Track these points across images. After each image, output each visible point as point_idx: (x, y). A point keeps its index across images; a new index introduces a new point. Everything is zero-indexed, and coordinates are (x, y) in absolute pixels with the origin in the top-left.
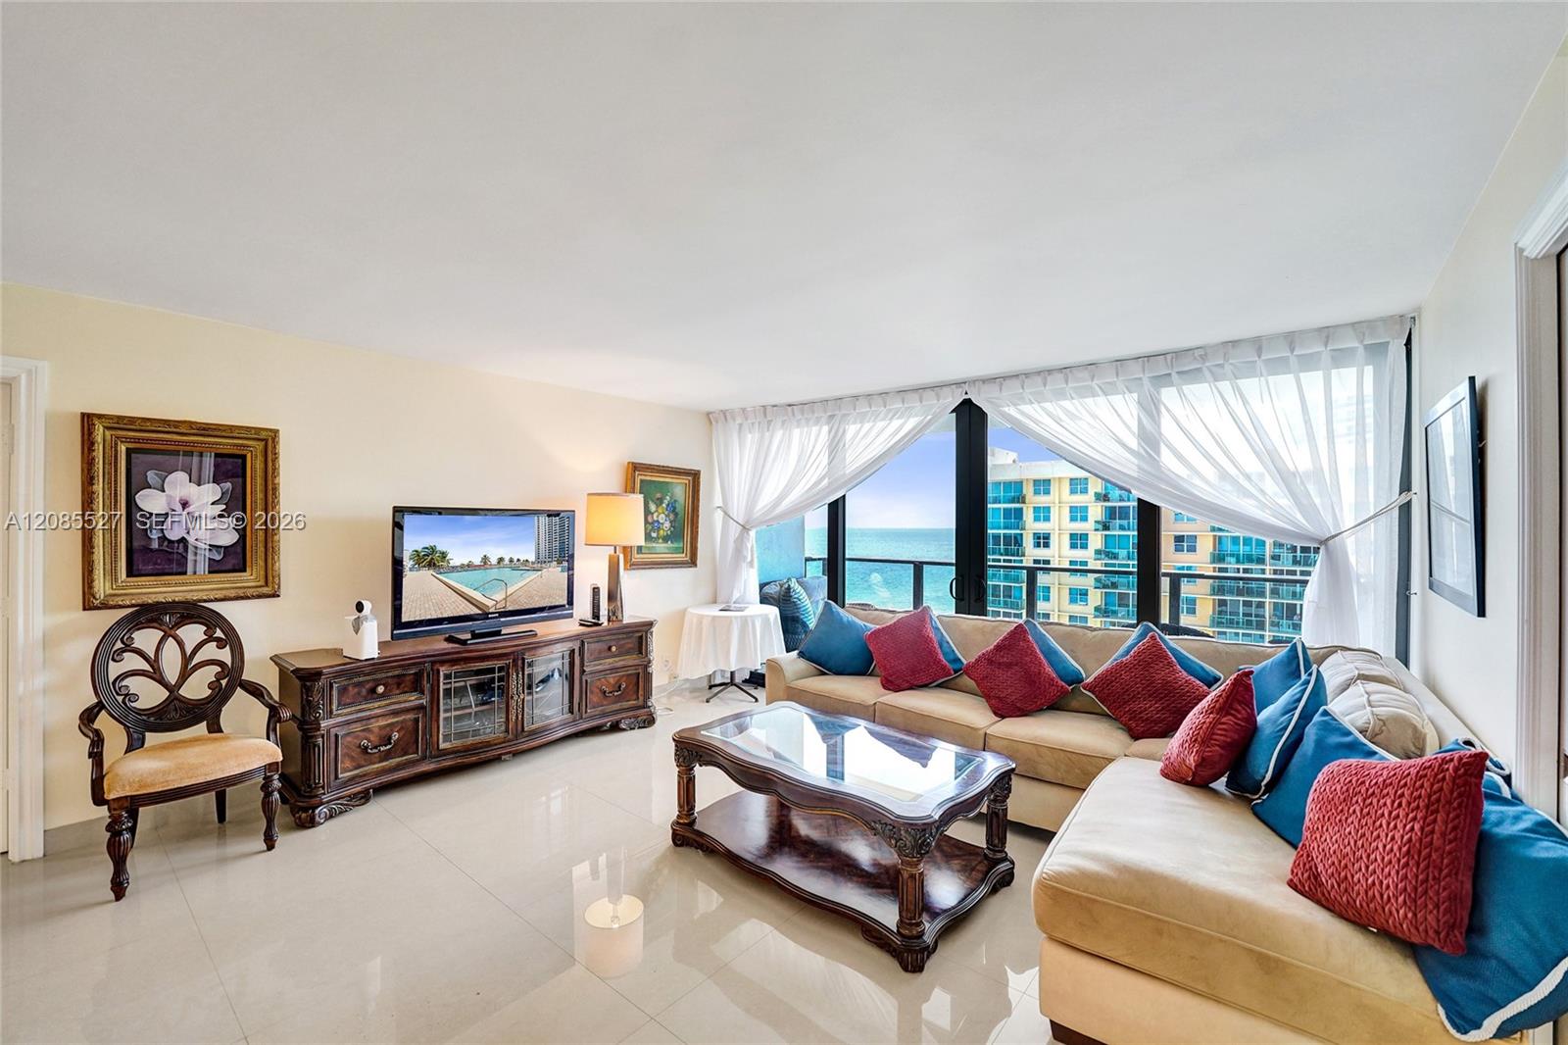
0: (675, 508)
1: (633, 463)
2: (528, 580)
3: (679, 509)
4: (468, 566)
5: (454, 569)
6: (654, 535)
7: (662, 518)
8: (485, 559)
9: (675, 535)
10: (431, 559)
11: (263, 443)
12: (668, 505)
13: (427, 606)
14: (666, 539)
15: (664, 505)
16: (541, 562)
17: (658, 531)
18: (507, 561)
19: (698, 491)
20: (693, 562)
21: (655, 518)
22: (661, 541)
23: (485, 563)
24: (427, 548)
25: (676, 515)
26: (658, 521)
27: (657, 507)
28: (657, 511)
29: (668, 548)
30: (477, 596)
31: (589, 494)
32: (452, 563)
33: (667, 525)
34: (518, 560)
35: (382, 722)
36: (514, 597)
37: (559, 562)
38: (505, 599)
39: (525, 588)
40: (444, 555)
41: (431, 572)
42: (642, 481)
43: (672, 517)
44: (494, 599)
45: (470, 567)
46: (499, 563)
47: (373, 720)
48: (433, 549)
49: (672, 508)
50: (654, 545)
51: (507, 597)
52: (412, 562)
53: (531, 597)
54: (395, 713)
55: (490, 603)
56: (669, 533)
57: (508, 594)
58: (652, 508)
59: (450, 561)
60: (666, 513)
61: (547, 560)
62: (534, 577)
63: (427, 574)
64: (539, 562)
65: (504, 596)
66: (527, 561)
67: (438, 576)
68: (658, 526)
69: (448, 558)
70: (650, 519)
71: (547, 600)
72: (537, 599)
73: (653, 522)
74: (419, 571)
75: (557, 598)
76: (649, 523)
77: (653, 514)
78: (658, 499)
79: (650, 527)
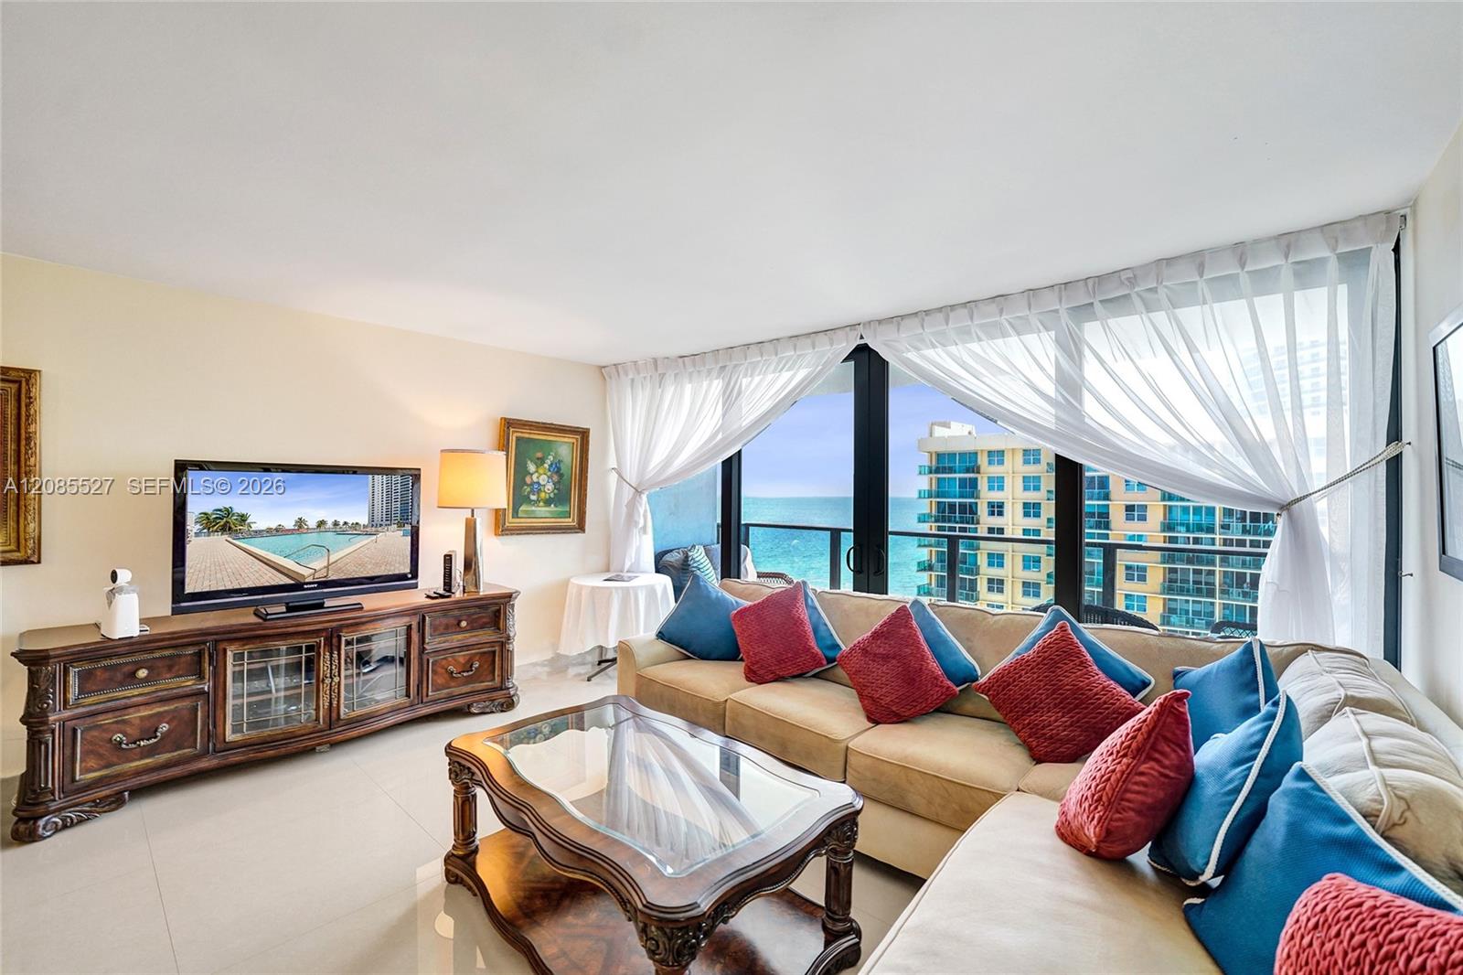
0: (559, 469)
1: (505, 419)
2: (358, 545)
3: (564, 469)
4: (277, 530)
5: (258, 533)
6: (533, 497)
7: (543, 479)
8: (300, 522)
9: (560, 498)
10: (225, 523)
11: (16, 385)
12: (551, 466)
13: (219, 575)
14: (548, 502)
15: (546, 466)
16: (374, 526)
17: (538, 493)
18: (330, 524)
19: (587, 450)
20: (581, 527)
21: (535, 479)
22: (541, 504)
23: (300, 527)
24: (220, 510)
25: (561, 476)
26: (538, 483)
27: (537, 467)
28: (537, 472)
29: (549, 512)
30: (289, 564)
31: (442, 451)
32: (254, 527)
33: (550, 486)
34: (345, 523)
35: (145, 712)
36: (340, 564)
37: (400, 525)
38: (327, 567)
39: (355, 555)
40: (243, 518)
41: (226, 537)
42: (518, 439)
43: (556, 478)
44: (311, 567)
45: (279, 531)
46: (319, 526)
47: (131, 710)
48: (228, 512)
49: (557, 469)
50: (533, 508)
51: (329, 565)
52: (198, 526)
53: (363, 565)
54: (163, 701)
55: (306, 572)
56: (552, 495)
57: (331, 562)
58: (532, 468)
59: (252, 525)
60: (549, 474)
61: (384, 523)
62: (366, 542)
63: (220, 540)
64: (373, 526)
65: (326, 564)
66: (357, 524)
67: (234, 541)
68: (537, 488)
69: (248, 521)
70: (528, 480)
71: (383, 568)
72: (369, 567)
73: (533, 483)
74: (209, 536)
75: (397, 565)
76: (528, 485)
77: (532, 474)
78: (538, 459)
79: (529, 489)
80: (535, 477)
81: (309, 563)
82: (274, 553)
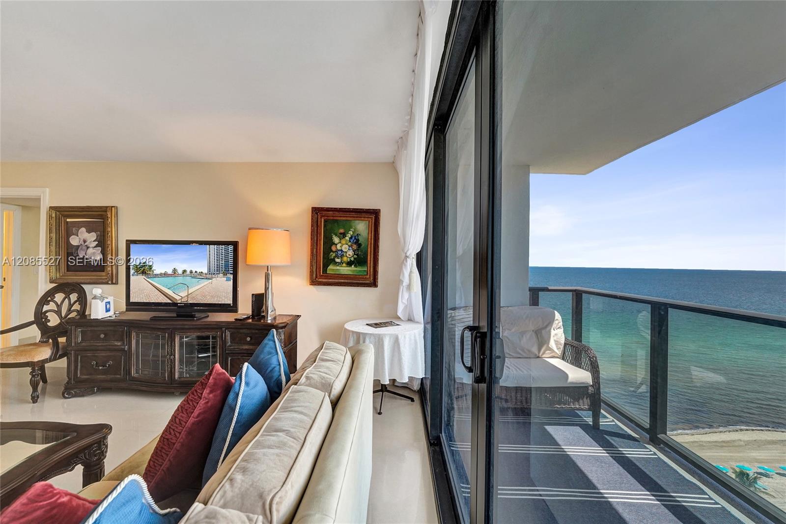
0: (358, 240)
2: (203, 285)
3: (361, 240)
4: (165, 274)
5: (156, 276)
6: (338, 260)
7: (345, 248)
8: (175, 270)
9: (359, 261)
10: (144, 270)
12: (351, 238)
13: (142, 294)
14: (349, 264)
15: (347, 238)
17: (342, 257)
18: (188, 272)
19: (379, 226)
20: (374, 284)
22: (344, 265)
23: (175, 273)
25: (359, 245)
26: (342, 250)
27: (340, 239)
28: (340, 242)
29: (351, 270)
30: (170, 292)
32: (155, 272)
33: (351, 253)
34: (196, 272)
36: (194, 295)
37: (225, 274)
38: (187, 296)
39: (201, 289)
40: (150, 267)
41: (144, 277)
43: (355, 247)
44: (181, 296)
45: (165, 275)
46: (183, 273)
49: (356, 241)
50: (338, 268)
51: (188, 295)
52: (134, 271)
53: (205, 296)
55: (178, 298)
56: (352, 259)
57: (189, 292)
58: (336, 240)
59: (154, 271)
60: (349, 244)
61: (216, 272)
62: (207, 283)
63: (141, 278)
64: (210, 274)
66: (202, 272)
67: (147, 279)
68: (342, 254)
69: (152, 269)
70: (333, 248)
71: (216, 299)
72: (209, 297)
73: (337, 251)
74: (137, 275)
75: (223, 298)
76: (333, 252)
77: (336, 245)
78: (341, 234)
79: (334, 255)
80: (339, 247)
81: (180, 292)
82: (163, 286)
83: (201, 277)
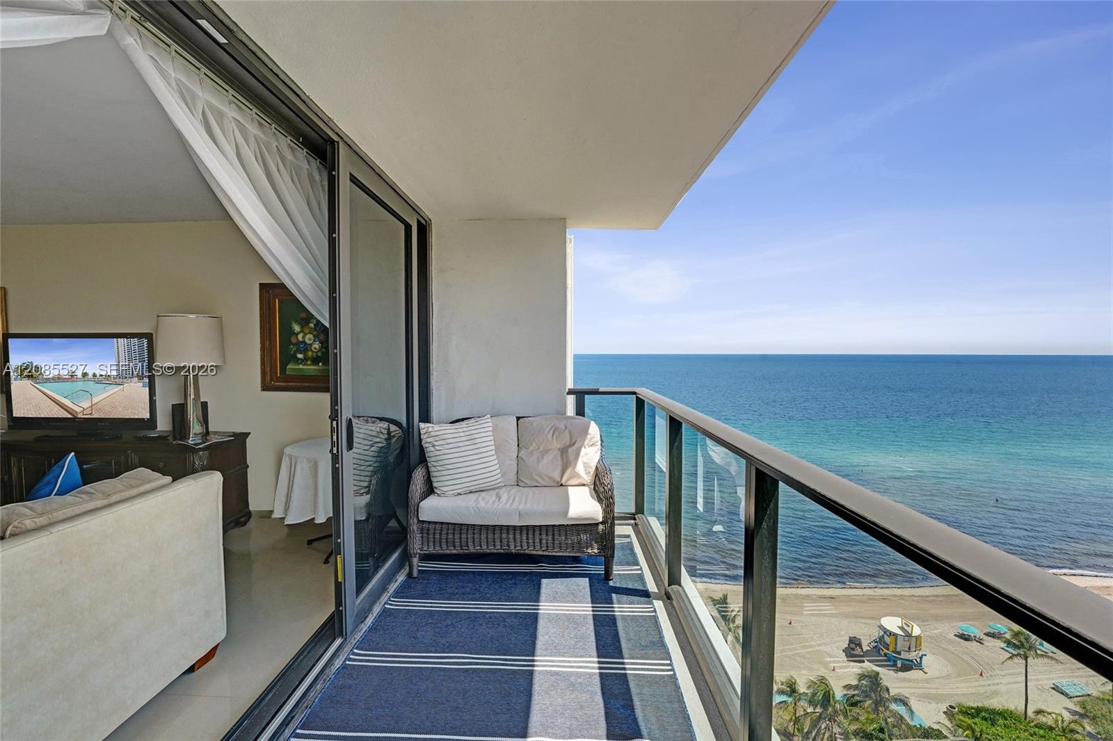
2: (111, 392)
5: (48, 380)
6: (300, 356)
7: (309, 338)
12: (316, 325)
13: (28, 407)
14: (316, 361)
15: (312, 325)
17: (305, 352)
21: (301, 339)
26: (304, 342)
27: (302, 327)
28: (302, 331)
29: (318, 370)
30: (67, 402)
33: (317, 345)
36: (99, 406)
38: (91, 407)
39: (109, 399)
41: (30, 382)
43: (322, 337)
44: (82, 407)
45: (59, 379)
49: (322, 329)
50: (301, 366)
51: (92, 405)
53: (115, 407)
55: (78, 409)
56: (319, 354)
57: (93, 403)
58: (297, 328)
60: (315, 333)
62: (116, 390)
63: (27, 383)
65: (90, 405)
68: (305, 348)
70: (293, 340)
71: (130, 411)
72: (120, 409)
73: (299, 343)
74: (20, 380)
75: (140, 410)
76: (293, 344)
77: (297, 334)
78: (303, 319)
79: (295, 349)
80: (300, 337)
83: (108, 382)
